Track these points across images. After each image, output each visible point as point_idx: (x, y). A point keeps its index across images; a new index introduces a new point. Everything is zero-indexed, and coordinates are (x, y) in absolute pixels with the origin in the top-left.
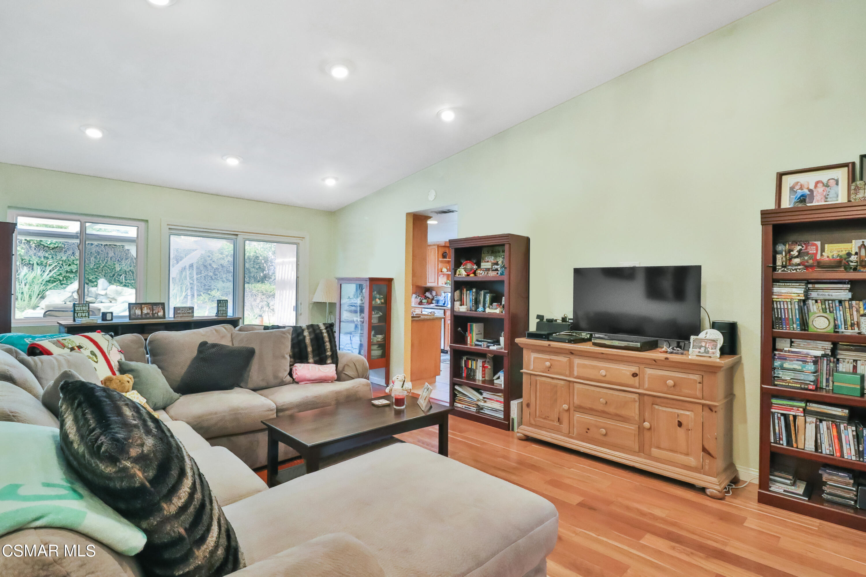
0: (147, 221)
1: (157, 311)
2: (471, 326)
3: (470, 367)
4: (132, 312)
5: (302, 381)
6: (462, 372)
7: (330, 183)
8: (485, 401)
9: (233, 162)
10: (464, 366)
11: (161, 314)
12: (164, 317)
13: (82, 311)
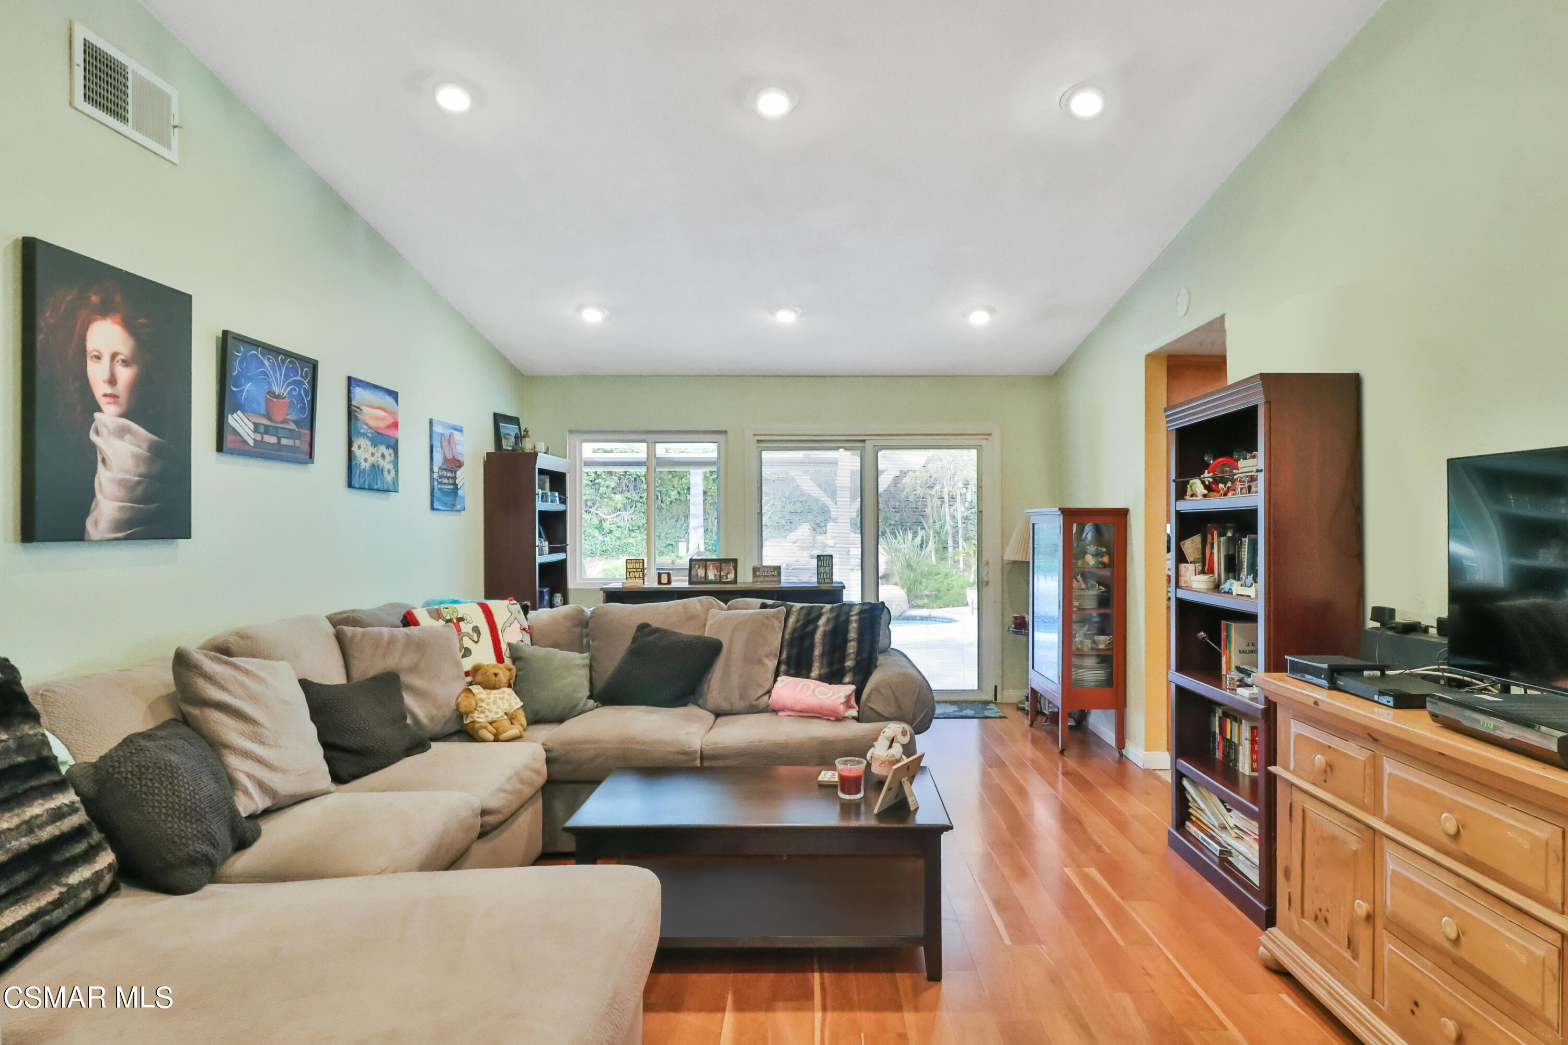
0: (724, 432)
1: (726, 572)
2: (1228, 629)
3: (1229, 737)
4: (693, 573)
5: (783, 710)
6: (1214, 748)
7: (979, 319)
8: (1239, 837)
9: (786, 317)
10: (1217, 731)
11: (731, 577)
12: (735, 581)
13: (635, 570)
